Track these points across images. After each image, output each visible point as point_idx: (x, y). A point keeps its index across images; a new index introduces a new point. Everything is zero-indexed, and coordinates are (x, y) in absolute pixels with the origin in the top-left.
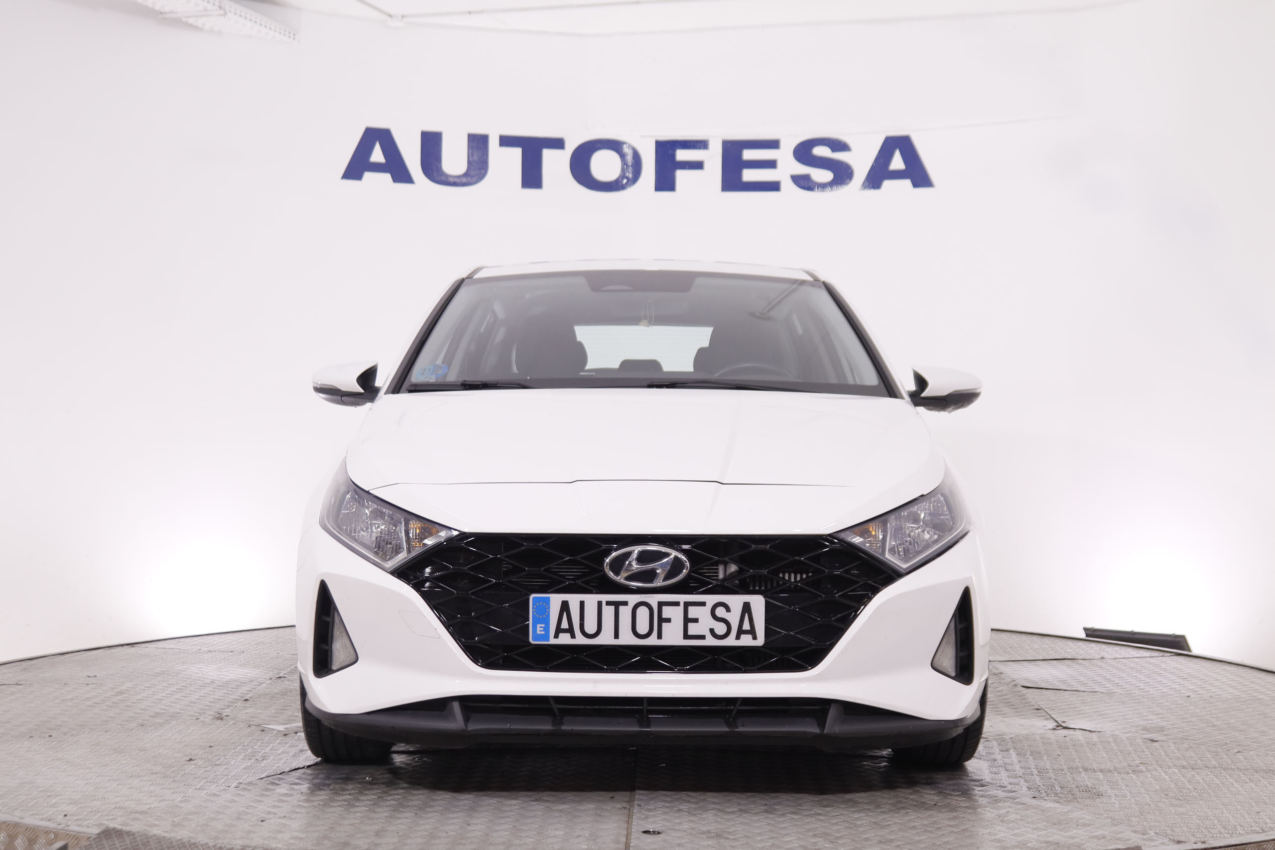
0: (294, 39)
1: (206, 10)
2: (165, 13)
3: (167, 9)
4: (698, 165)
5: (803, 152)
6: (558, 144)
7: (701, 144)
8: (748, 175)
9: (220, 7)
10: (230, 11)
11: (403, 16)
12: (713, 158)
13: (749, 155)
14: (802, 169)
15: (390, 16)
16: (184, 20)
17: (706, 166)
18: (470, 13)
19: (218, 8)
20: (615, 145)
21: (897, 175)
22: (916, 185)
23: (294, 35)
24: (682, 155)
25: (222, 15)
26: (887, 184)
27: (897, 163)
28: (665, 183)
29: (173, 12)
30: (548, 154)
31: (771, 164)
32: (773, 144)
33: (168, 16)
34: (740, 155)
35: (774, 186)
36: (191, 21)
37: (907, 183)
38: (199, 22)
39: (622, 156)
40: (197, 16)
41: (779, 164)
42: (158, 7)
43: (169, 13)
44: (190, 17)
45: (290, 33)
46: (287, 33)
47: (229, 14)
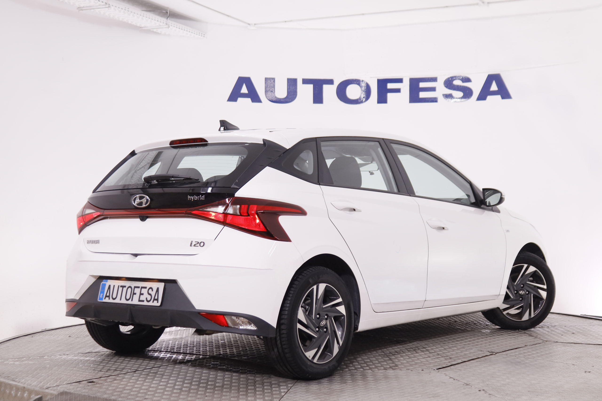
0: (204, 37)
1: (160, 26)
2: (142, 27)
3: (143, 26)
4: (398, 91)
5: (449, 83)
6: (330, 82)
7: (400, 81)
8: (422, 95)
9: (166, 24)
10: (171, 26)
11: (255, 24)
12: (405, 87)
13: (422, 85)
14: (448, 91)
15: (249, 24)
16: (152, 30)
17: (402, 91)
18: (285, 22)
19: (165, 24)
20: (357, 82)
21: (494, 93)
22: (503, 98)
23: (204, 35)
24: (390, 86)
25: (167, 27)
26: (489, 97)
27: (494, 87)
28: (382, 99)
29: (146, 27)
30: (326, 88)
31: (433, 89)
32: (434, 80)
33: (143, 29)
34: (418, 85)
35: (434, 100)
36: (155, 30)
37: (499, 97)
38: (159, 31)
39: (361, 87)
40: (156, 28)
41: (437, 89)
42: (138, 25)
43: (144, 27)
44: (154, 29)
45: (202, 34)
46: (200, 34)
47: (171, 27)
